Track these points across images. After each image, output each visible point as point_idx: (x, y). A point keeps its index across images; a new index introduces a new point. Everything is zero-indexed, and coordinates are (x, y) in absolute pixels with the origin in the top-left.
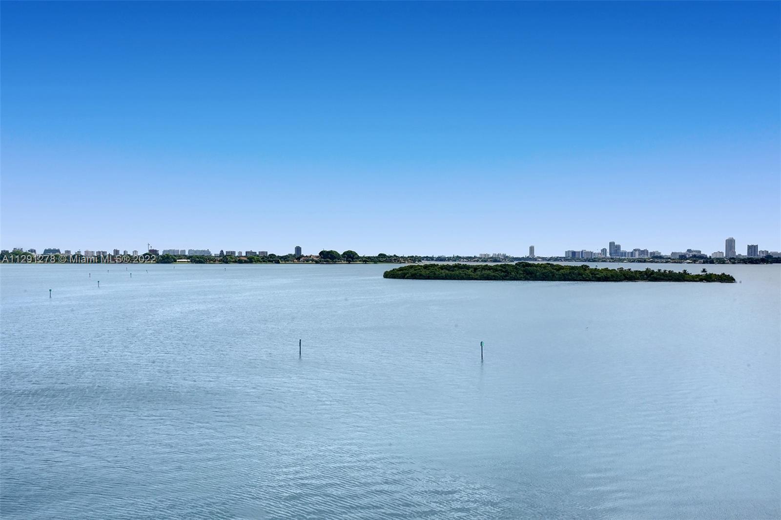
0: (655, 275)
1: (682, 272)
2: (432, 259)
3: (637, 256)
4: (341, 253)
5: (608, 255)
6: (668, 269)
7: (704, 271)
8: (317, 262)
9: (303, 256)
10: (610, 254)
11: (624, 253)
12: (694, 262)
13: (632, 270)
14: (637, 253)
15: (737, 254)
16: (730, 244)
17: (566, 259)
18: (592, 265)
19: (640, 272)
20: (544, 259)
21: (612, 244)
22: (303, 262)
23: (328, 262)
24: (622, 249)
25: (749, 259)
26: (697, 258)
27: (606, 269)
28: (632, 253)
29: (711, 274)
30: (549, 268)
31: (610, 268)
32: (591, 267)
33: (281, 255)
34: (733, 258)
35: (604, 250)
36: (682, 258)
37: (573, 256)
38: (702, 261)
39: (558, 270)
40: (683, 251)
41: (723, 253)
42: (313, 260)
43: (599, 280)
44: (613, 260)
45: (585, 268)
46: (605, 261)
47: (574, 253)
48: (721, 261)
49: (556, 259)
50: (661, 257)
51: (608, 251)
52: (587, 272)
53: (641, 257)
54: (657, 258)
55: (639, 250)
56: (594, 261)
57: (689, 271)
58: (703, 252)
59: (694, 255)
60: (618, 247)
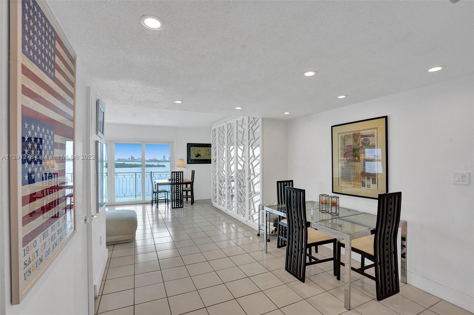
3: (139, 160)
5: (130, 160)
6: (148, 164)
7: (158, 164)
11: (135, 159)
12: (155, 162)
13: (138, 164)
14: (139, 159)
15: (166, 159)
16: (164, 157)
18: (126, 163)
21: (132, 157)
24: (135, 158)
26: (156, 161)
27: (131, 164)
29: (160, 165)
31: (132, 164)
34: (165, 161)
35: (129, 159)
36: (152, 161)
40: (152, 159)
41: (162, 159)
43: (128, 167)
44: (132, 161)
47: (120, 159)
48: (162, 161)
51: (130, 159)
52: (125, 165)
56: (126, 162)
57: (154, 164)
58: (157, 159)
59: (155, 160)
60: (134, 157)
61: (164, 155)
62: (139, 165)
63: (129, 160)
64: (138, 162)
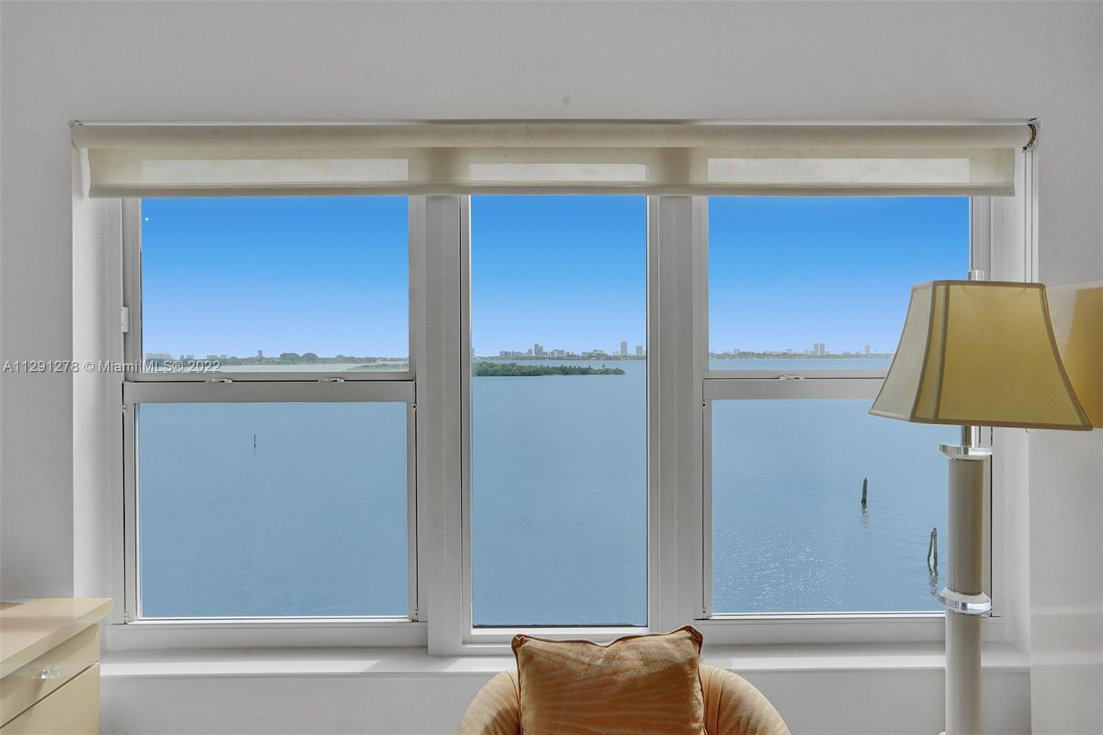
0: (567, 370)
1: (588, 367)
2: (385, 359)
3: (556, 355)
4: (301, 355)
5: (534, 355)
6: (578, 366)
7: (603, 366)
8: (278, 363)
9: (264, 358)
10: (535, 354)
11: (546, 353)
12: (598, 359)
13: (550, 366)
14: (556, 353)
15: (629, 353)
16: (624, 346)
17: (499, 358)
18: (519, 363)
19: (557, 368)
20: (482, 358)
21: (536, 346)
22: (264, 364)
23: (288, 363)
24: (545, 349)
25: (637, 356)
26: (600, 356)
27: (530, 366)
28: (552, 352)
29: (608, 369)
30: (485, 365)
31: (534, 366)
32: (518, 364)
33: (242, 358)
34: (625, 356)
35: (530, 351)
36: (589, 356)
37: (506, 355)
38: (604, 358)
39: (492, 367)
40: (591, 351)
41: (618, 352)
42: (274, 362)
44: (537, 358)
45: (513, 365)
46: (531, 359)
47: (506, 353)
48: (617, 358)
49: (492, 358)
50: (574, 356)
51: (534, 351)
52: (515, 368)
53: (559, 355)
54: (570, 357)
55: (557, 350)
56: (522, 359)
57: (593, 367)
58: (604, 352)
59: (598, 354)
60: (542, 348)
61: (623, 341)
62: (553, 368)
63: (530, 355)
64: (553, 359)
